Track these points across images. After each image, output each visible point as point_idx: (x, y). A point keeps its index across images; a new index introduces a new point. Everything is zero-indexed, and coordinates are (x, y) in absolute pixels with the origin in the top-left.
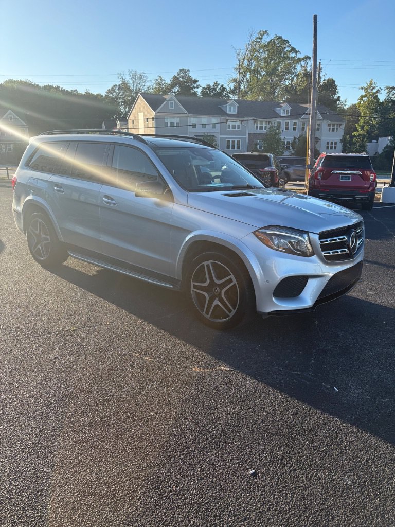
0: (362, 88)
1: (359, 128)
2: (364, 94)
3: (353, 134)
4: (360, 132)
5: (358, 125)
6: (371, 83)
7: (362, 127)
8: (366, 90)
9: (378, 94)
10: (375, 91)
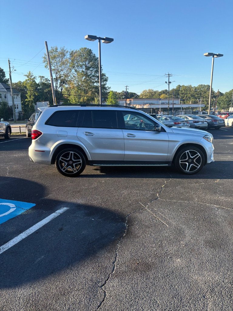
0: (25, 75)
1: (28, 97)
2: (27, 79)
3: (25, 100)
4: (29, 99)
5: (27, 95)
6: (30, 73)
7: (30, 96)
8: (28, 77)
9: (35, 79)
10: (33, 77)
